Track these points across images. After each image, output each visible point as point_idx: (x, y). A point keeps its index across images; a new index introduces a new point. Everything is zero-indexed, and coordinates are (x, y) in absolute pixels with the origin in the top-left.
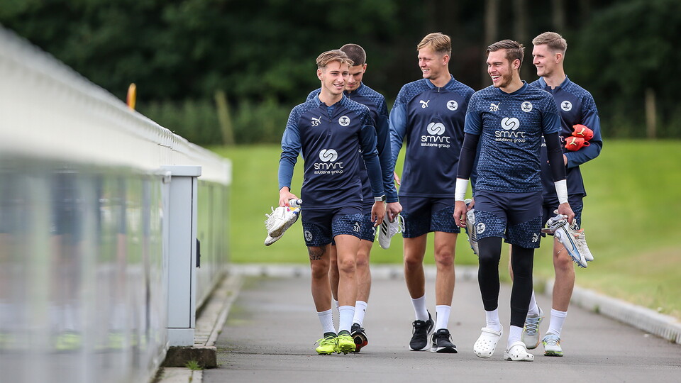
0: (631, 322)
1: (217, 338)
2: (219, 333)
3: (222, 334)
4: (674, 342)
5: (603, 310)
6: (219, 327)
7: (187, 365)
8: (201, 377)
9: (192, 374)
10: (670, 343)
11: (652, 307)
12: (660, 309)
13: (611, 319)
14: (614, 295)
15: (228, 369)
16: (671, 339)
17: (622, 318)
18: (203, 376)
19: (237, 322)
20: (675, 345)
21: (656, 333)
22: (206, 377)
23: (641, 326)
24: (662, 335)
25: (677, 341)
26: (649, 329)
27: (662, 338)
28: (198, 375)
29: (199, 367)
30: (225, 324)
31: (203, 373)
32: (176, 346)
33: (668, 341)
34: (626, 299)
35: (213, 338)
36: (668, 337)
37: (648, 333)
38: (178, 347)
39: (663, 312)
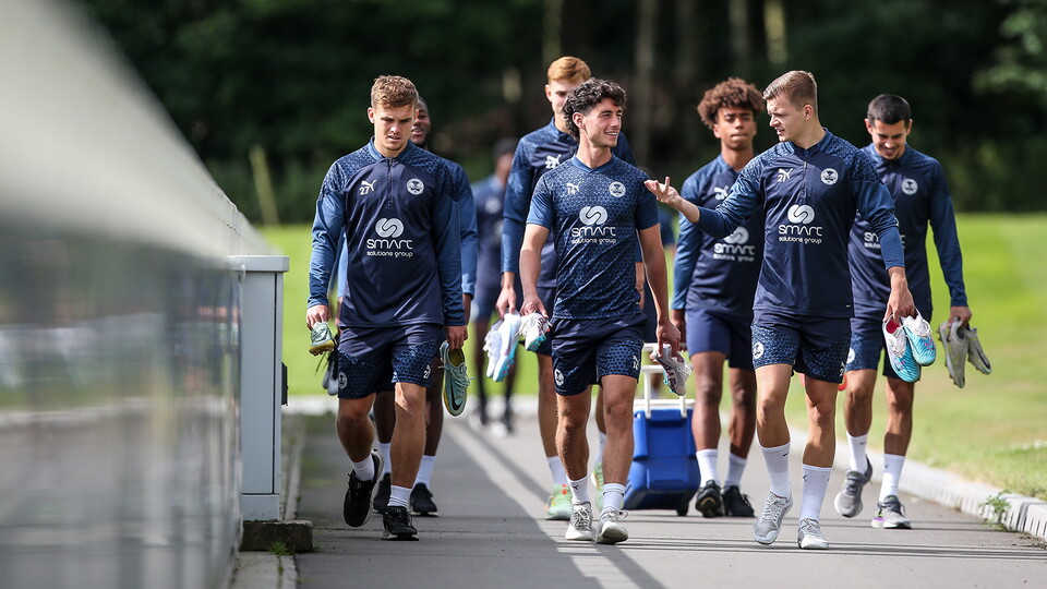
1: (298, 507)
2: (299, 500)
3: (303, 501)
4: (958, 510)
6: (294, 492)
7: (269, 548)
8: (293, 567)
9: (280, 562)
10: (953, 512)
12: (931, 461)
15: (330, 553)
16: (953, 505)
18: (295, 564)
19: (319, 483)
21: (928, 496)
22: (302, 565)
24: (938, 499)
25: (963, 508)
28: (288, 563)
29: (287, 551)
30: (301, 486)
31: (295, 559)
32: (253, 520)
33: (950, 509)
35: (291, 509)
37: (915, 496)
38: (256, 521)
39: (936, 465)
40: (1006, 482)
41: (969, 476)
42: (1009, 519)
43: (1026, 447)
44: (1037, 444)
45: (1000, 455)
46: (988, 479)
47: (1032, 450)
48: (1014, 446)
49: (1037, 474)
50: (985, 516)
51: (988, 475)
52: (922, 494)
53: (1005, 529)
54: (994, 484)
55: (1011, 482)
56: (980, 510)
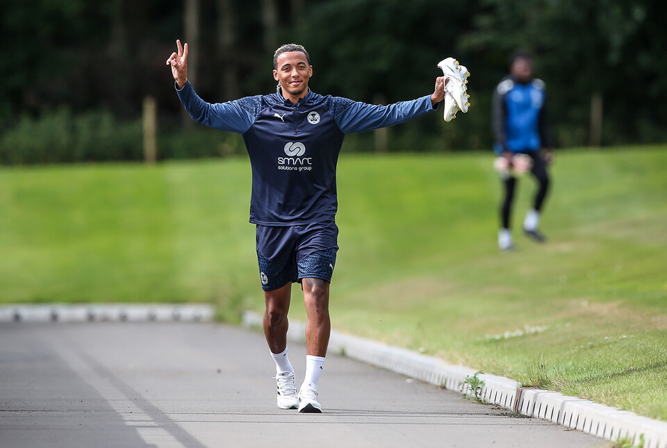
0: (387, 365)
4: (444, 387)
5: (349, 352)
10: (440, 389)
11: (410, 348)
12: (422, 349)
13: (362, 362)
14: (363, 335)
16: (439, 384)
17: (376, 362)
20: (444, 391)
21: (420, 377)
23: (399, 369)
24: (428, 380)
25: (447, 386)
26: (410, 373)
27: (427, 383)
33: (437, 387)
34: (378, 339)
36: (436, 382)
37: (410, 378)
39: (426, 353)
40: (481, 365)
41: (452, 361)
42: (483, 395)
43: (498, 337)
44: (507, 335)
45: (477, 344)
46: (467, 363)
47: (502, 340)
48: (488, 336)
49: (506, 358)
50: (464, 392)
51: (467, 360)
52: (415, 375)
53: (480, 401)
54: (472, 367)
55: (484, 365)
56: (461, 387)
